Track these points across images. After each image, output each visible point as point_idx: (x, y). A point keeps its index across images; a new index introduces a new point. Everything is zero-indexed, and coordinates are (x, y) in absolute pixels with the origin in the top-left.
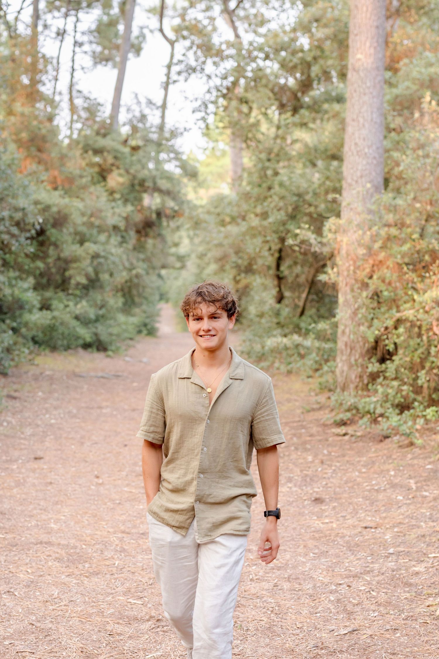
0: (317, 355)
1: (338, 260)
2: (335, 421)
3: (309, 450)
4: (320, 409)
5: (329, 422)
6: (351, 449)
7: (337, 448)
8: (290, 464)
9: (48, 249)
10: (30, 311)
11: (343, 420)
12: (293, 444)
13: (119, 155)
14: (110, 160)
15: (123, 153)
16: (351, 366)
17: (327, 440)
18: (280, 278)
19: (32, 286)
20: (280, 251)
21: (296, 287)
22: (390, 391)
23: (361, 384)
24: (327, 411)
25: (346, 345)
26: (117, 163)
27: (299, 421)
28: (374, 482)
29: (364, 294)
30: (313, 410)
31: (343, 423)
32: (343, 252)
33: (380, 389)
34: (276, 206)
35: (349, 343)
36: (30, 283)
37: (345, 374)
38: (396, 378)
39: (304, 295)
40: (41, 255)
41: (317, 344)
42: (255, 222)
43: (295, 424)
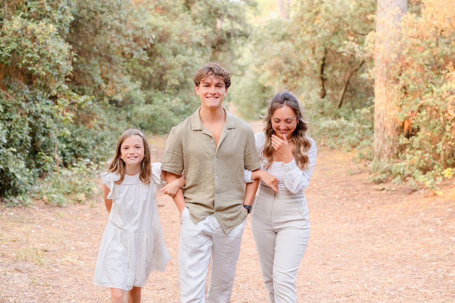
0: (359, 133)
2: (374, 181)
3: (357, 200)
4: (360, 173)
5: (369, 182)
6: (389, 199)
7: (378, 199)
8: (345, 210)
11: (380, 180)
12: (345, 197)
16: (384, 141)
17: (369, 194)
18: (323, 80)
21: (335, 86)
22: (415, 158)
23: (392, 154)
24: (367, 174)
25: (381, 125)
27: (347, 181)
28: (410, 221)
29: (396, 87)
30: (355, 174)
31: (380, 182)
33: (408, 157)
35: (383, 124)
37: (380, 147)
38: (420, 149)
39: (341, 92)
41: (358, 125)
43: (344, 183)
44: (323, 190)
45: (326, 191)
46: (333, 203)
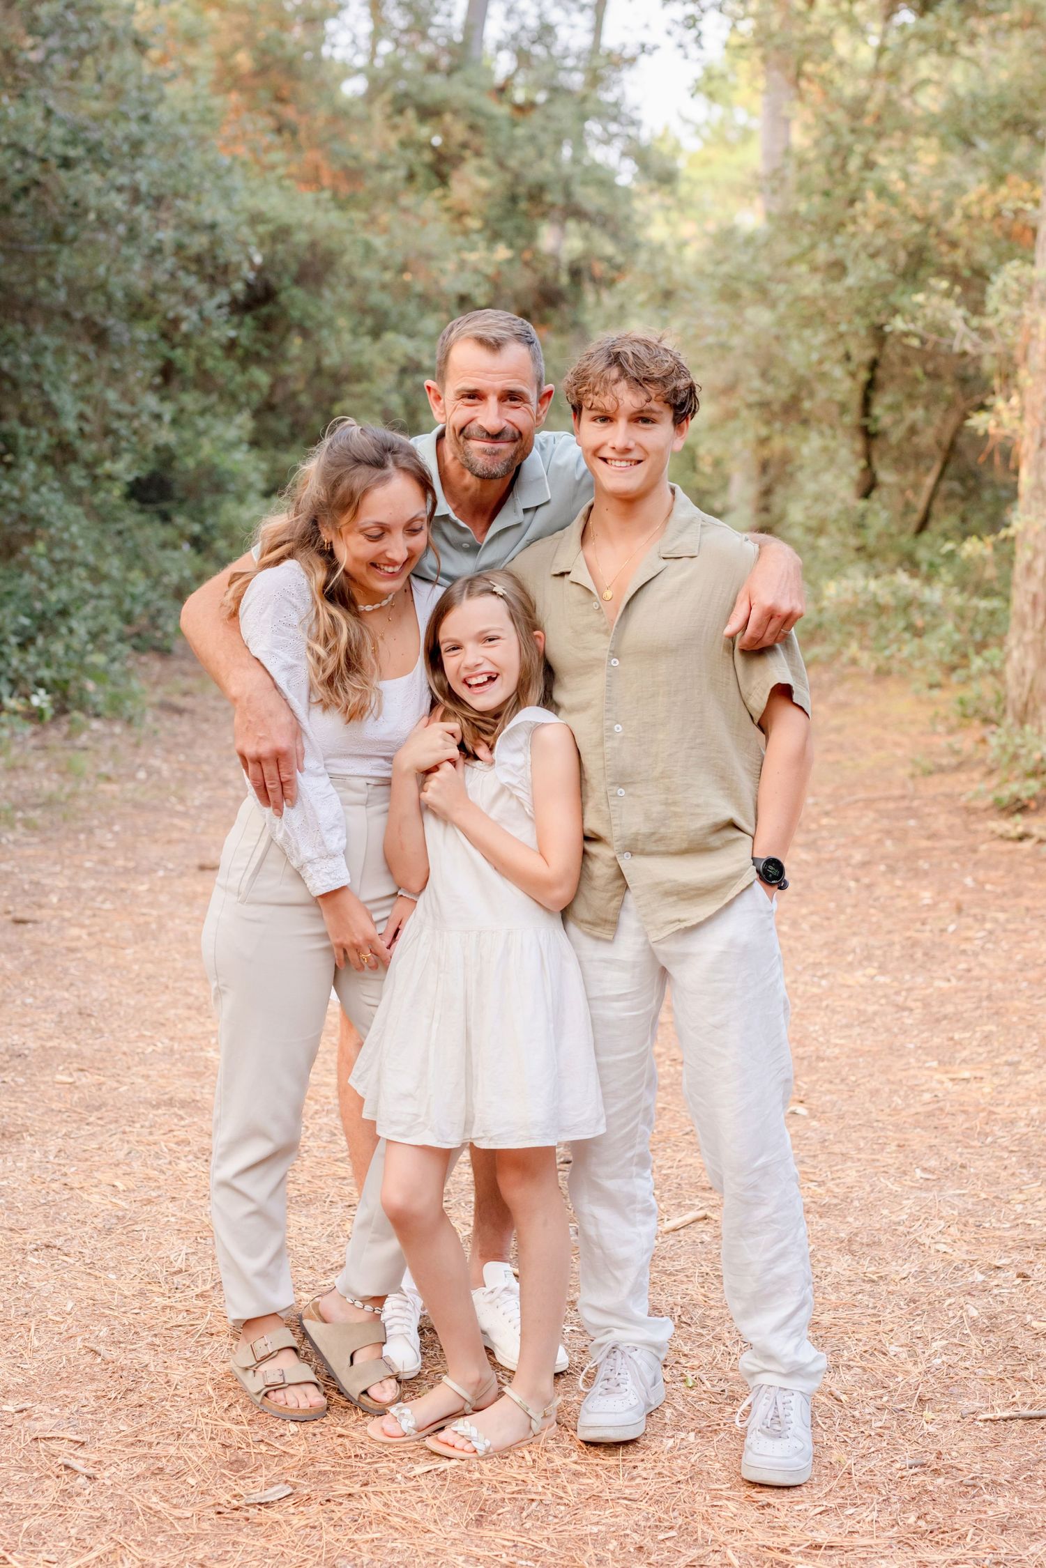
0: (958, 628)
1: (1022, 374)
2: (997, 802)
3: (926, 873)
4: (959, 767)
5: (982, 804)
7: (1001, 872)
8: (872, 911)
9: (283, 338)
10: (241, 499)
11: (1018, 800)
12: (883, 858)
14: (459, 133)
15: (490, 116)
17: (974, 850)
18: (869, 436)
19: (246, 437)
20: (873, 365)
21: (910, 458)
24: (976, 775)
25: (1034, 603)
26: (476, 141)
27: (903, 797)
30: (941, 770)
31: (1019, 807)
32: (1037, 356)
34: (865, 247)
35: (1041, 599)
36: (240, 427)
37: (1028, 679)
39: (929, 481)
40: (265, 353)
41: (957, 599)
42: (811, 285)
43: (891, 805)
44: (813, 826)
45: (825, 833)
46: (836, 879)
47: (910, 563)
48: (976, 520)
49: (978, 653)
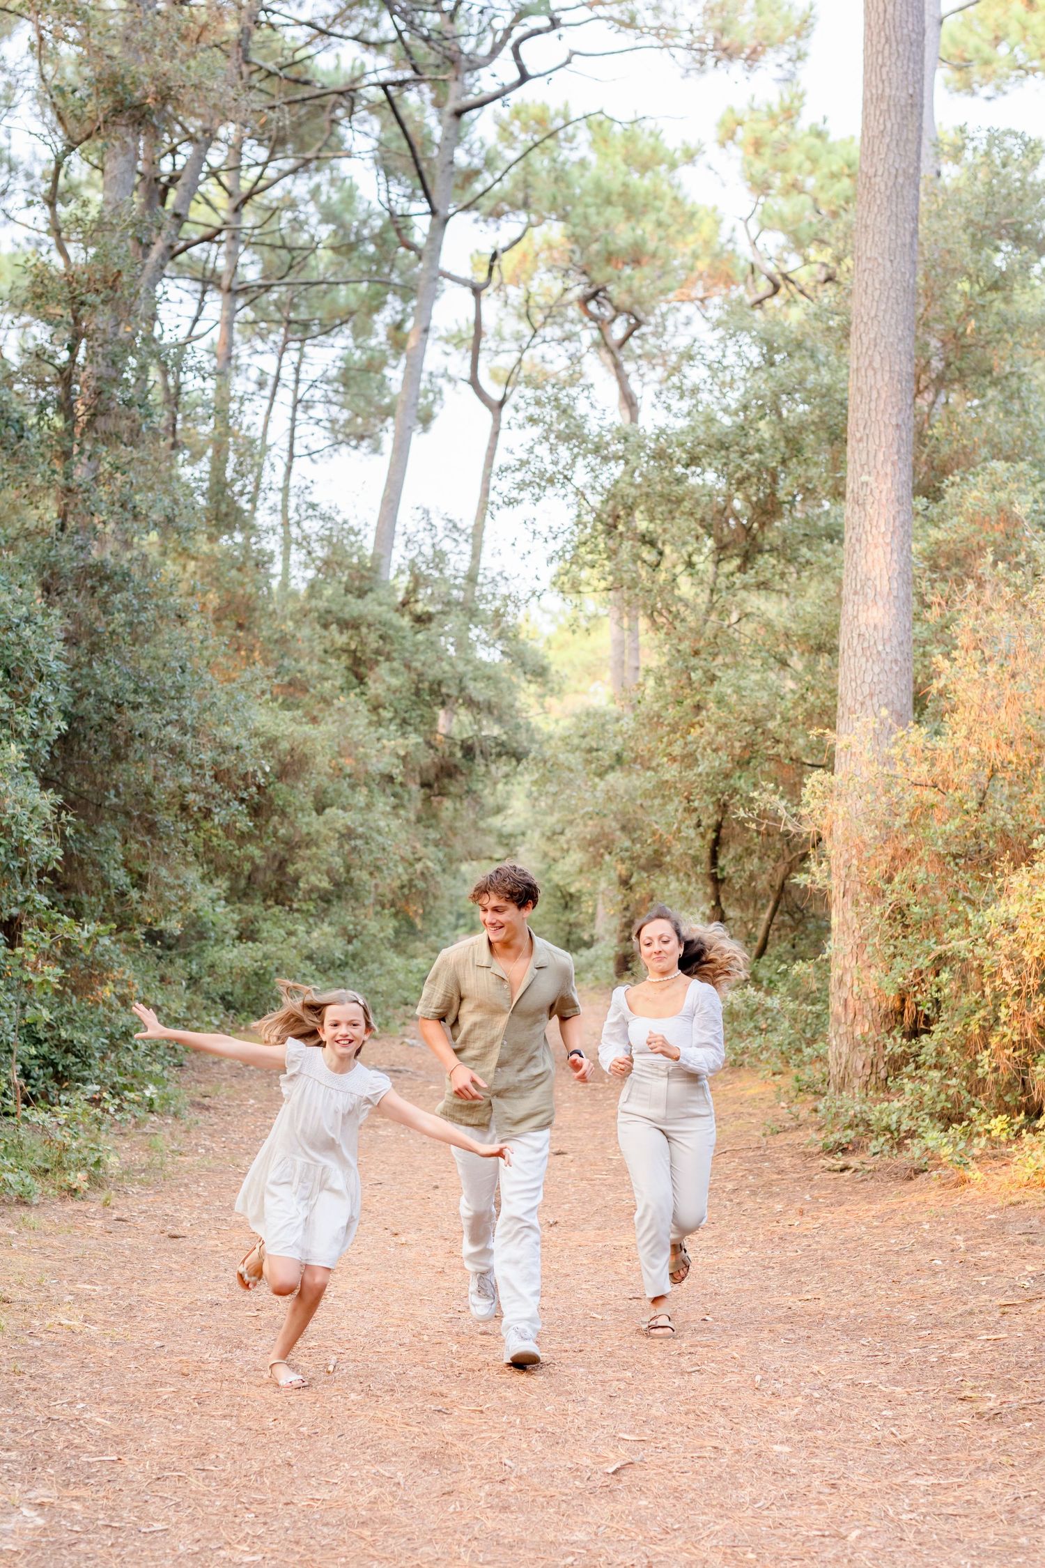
1: (829, 846)
2: (826, 1146)
4: (798, 1127)
5: (815, 1150)
7: (829, 1191)
9: (269, 820)
10: (218, 944)
11: (840, 1144)
12: (748, 1186)
13: (391, 632)
14: (373, 642)
15: (399, 629)
16: (854, 1045)
17: (810, 1179)
18: (717, 881)
20: (718, 828)
21: (749, 899)
22: (926, 1088)
23: (873, 1079)
24: (810, 1131)
25: (845, 1006)
26: (388, 648)
27: (759, 1148)
29: (877, 910)
30: (785, 1129)
31: (839, 1149)
32: (839, 832)
33: (909, 1086)
34: (709, 744)
35: (851, 1003)
36: (220, 887)
37: (844, 1059)
38: (937, 1066)
39: (765, 916)
42: (671, 772)
43: (751, 1153)
47: (755, 980)
48: (803, 946)
49: (808, 1045)
